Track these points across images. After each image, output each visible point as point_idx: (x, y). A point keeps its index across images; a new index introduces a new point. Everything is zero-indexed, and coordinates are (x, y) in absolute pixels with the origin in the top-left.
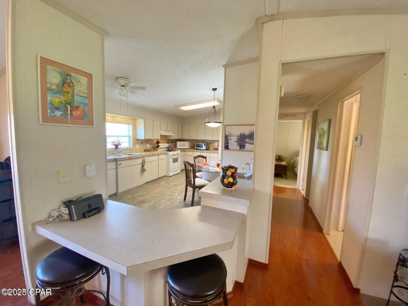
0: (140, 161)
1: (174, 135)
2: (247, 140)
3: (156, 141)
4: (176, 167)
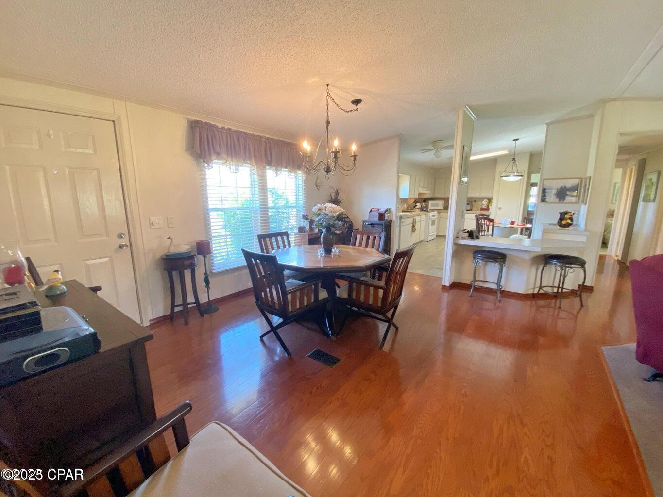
0: (410, 221)
1: (428, 193)
2: (568, 193)
3: (413, 201)
4: (433, 231)
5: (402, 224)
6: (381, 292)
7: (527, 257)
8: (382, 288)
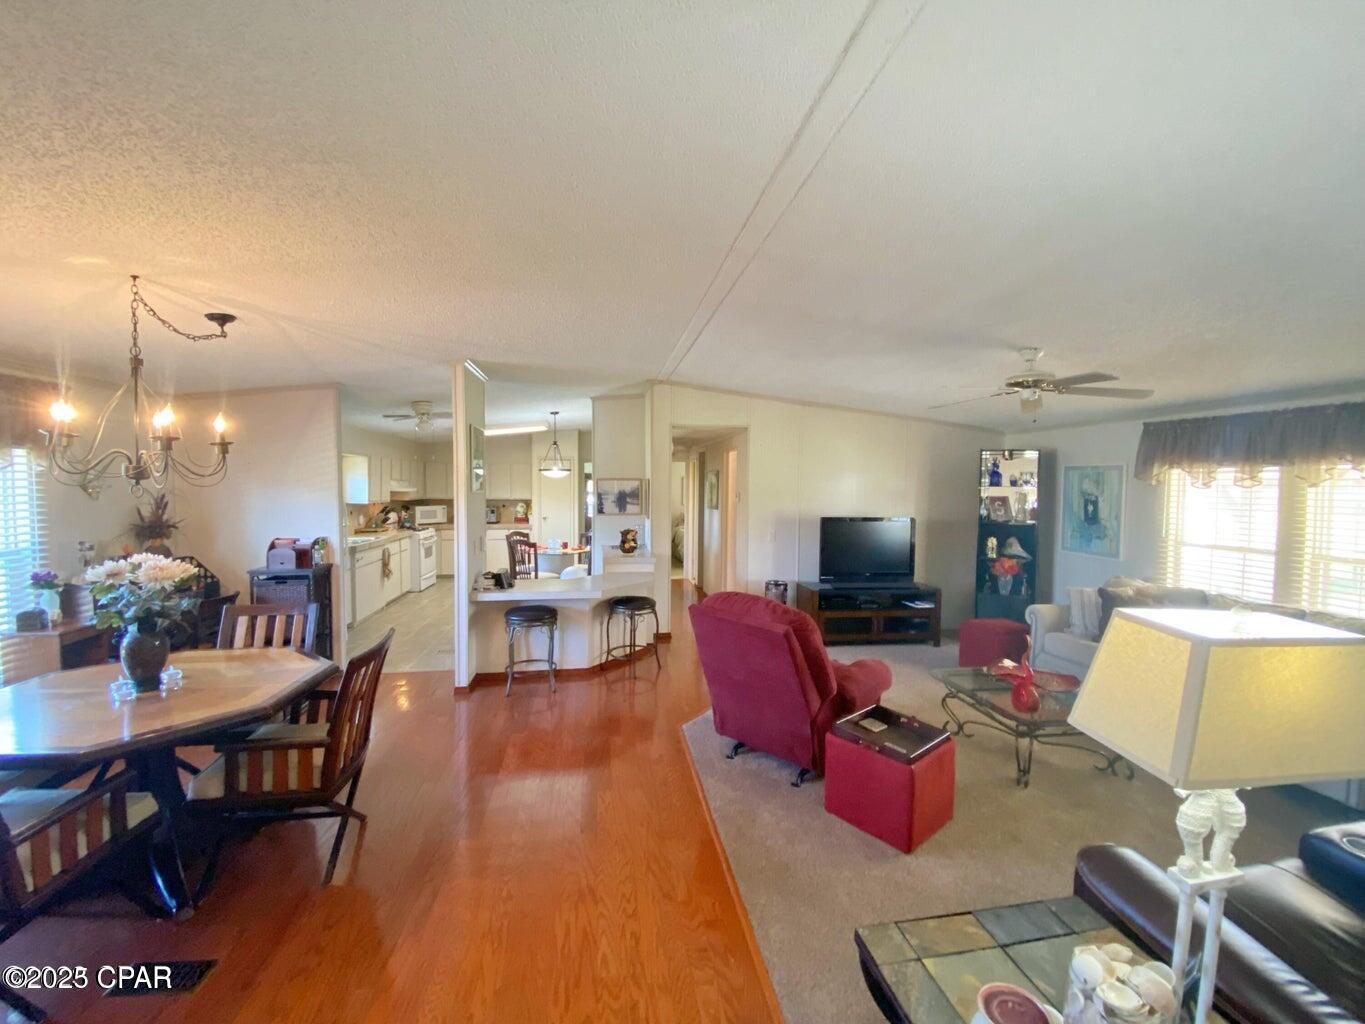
0: (377, 554)
1: (410, 491)
2: (628, 500)
3: (381, 508)
4: (429, 569)
5: (357, 565)
6: (318, 756)
7: (587, 608)
8: (319, 745)
